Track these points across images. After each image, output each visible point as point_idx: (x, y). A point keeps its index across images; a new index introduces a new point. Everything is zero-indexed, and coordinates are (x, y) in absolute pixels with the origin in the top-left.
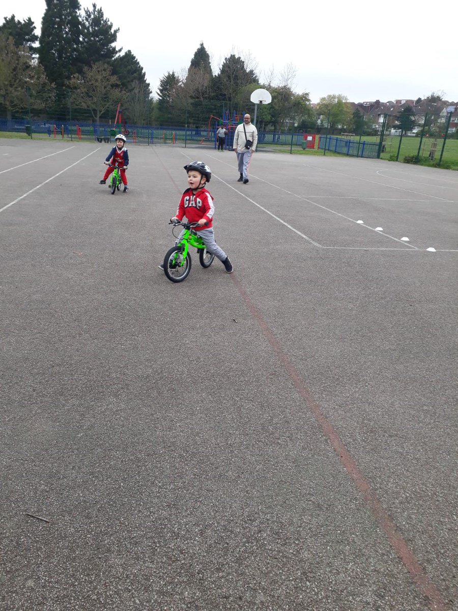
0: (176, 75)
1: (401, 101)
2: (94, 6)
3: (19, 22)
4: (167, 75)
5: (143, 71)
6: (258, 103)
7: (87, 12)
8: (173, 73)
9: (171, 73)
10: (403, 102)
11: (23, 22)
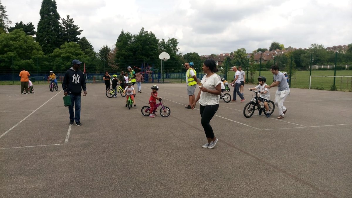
0: (108, 47)
1: (223, 54)
2: (68, 17)
3: (25, 25)
4: (103, 47)
5: (92, 47)
6: (163, 59)
7: (63, 20)
8: (106, 46)
9: (105, 47)
10: (224, 55)
11: (26, 25)
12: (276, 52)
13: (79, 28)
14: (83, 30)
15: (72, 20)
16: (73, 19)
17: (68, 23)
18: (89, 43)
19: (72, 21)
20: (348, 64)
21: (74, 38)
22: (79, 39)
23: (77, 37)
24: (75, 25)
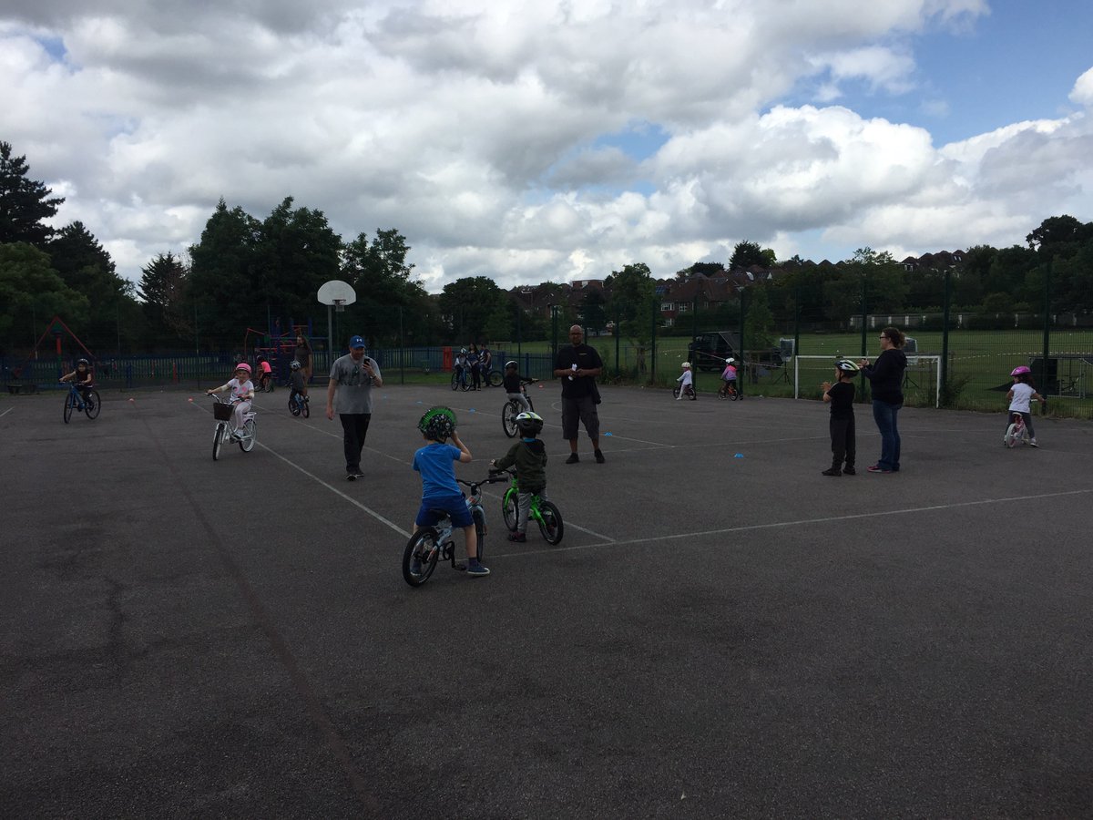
0: (176, 260)
1: (581, 281)
2: (5, 150)
4: (157, 260)
5: (111, 261)
6: (333, 303)
8: (169, 256)
9: (165, 257)
10: (585, 284)
12: (749, 274)
13: (50, 191)
14: (63, 200)
15: (20, 161)
16: (24, 158)
17: (7, 173)
18: (99, 245)
19: (22, 166)
20: (965, 311)
21: (30, 226)
22: (50, 231)
23: (39, 224)
24: (32, 180)
